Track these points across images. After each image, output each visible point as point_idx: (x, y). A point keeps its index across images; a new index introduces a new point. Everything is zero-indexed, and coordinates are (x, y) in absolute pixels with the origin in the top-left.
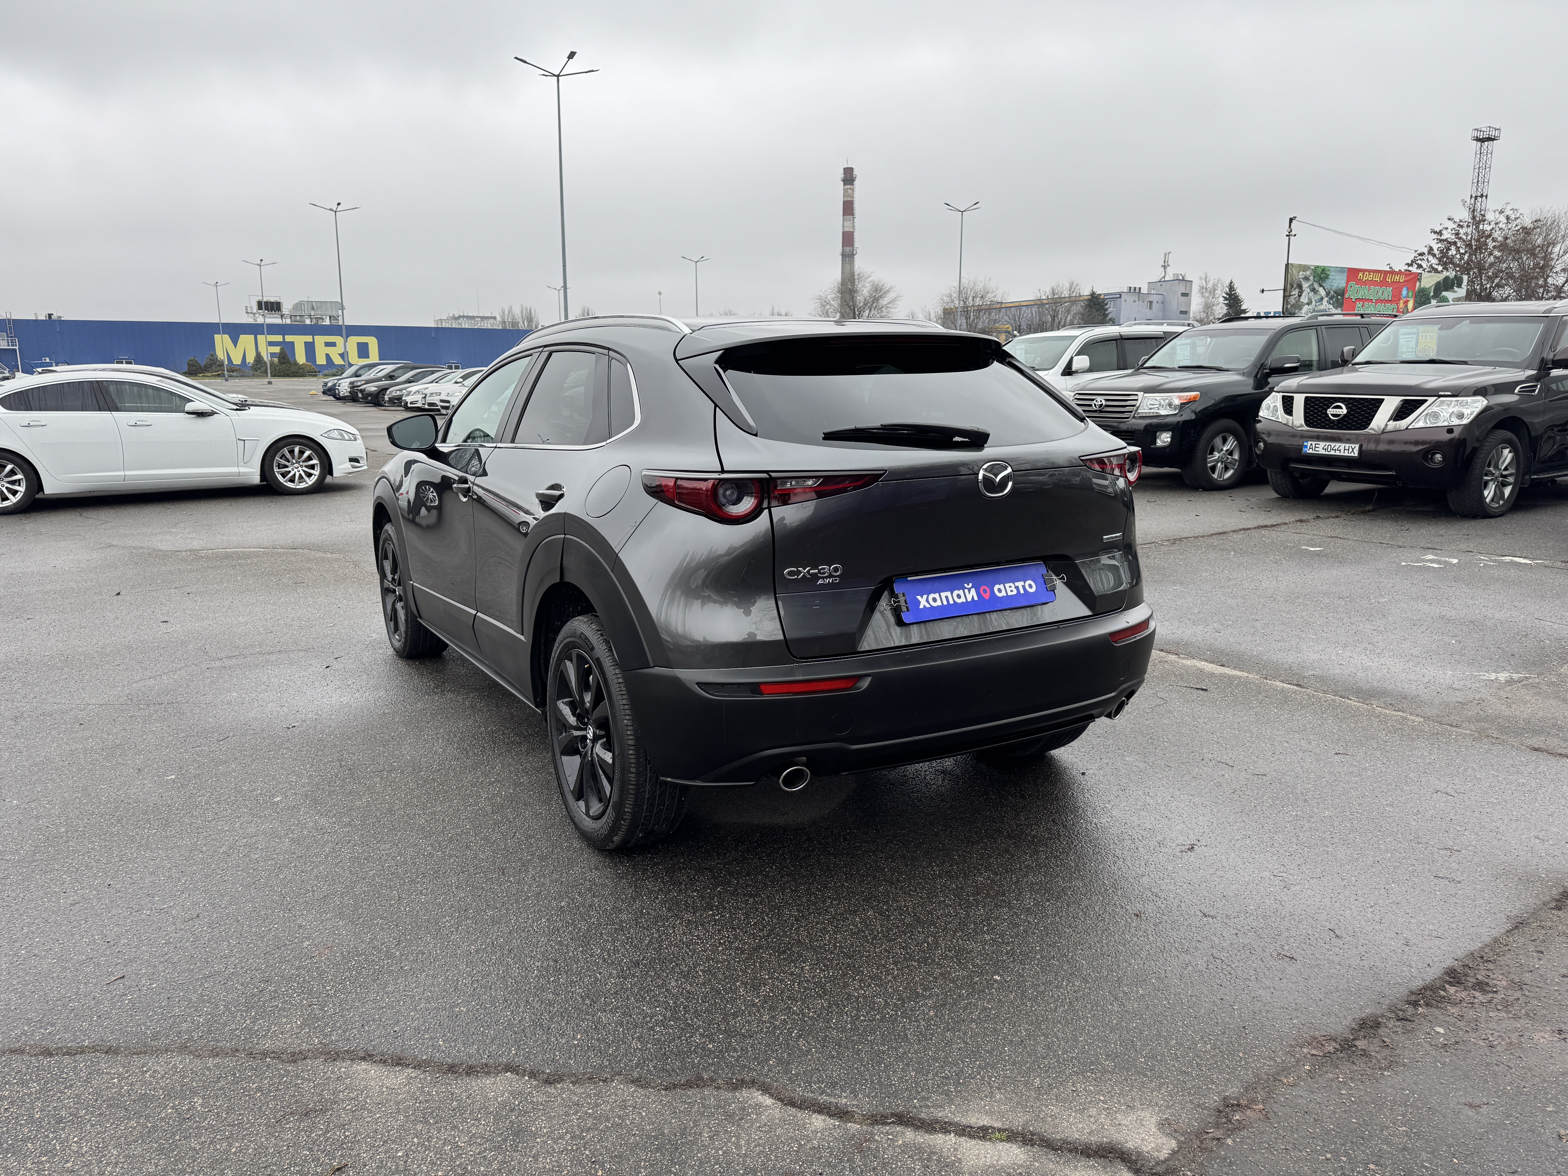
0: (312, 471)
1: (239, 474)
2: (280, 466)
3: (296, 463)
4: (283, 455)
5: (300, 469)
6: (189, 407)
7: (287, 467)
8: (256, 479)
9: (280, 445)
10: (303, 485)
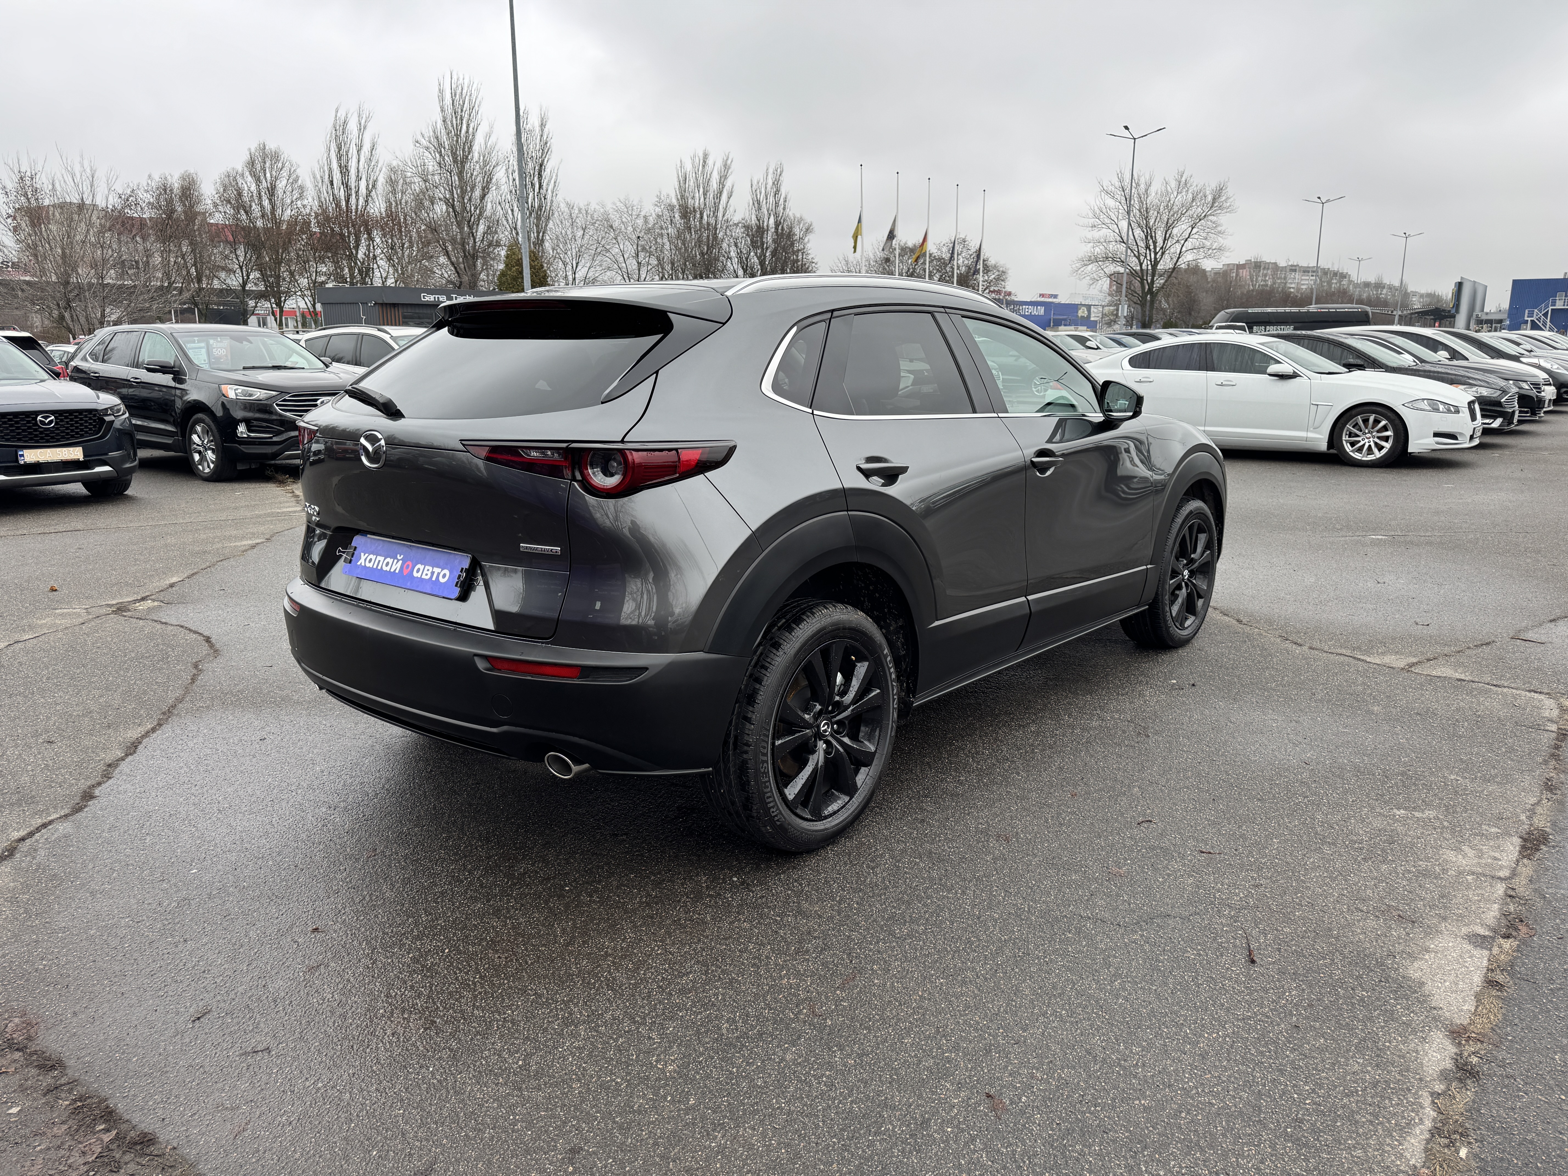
0: (1383, 443)
1: (1307, 439)
2: (1351, 435)
3: (1369, 432)
4: (1357, 424)
5: (1371, 439)
6: (1273, 368)
7: (1358, 436)
8: (1323, 446)
9: (1354, 412)
10: (1371, 458)
